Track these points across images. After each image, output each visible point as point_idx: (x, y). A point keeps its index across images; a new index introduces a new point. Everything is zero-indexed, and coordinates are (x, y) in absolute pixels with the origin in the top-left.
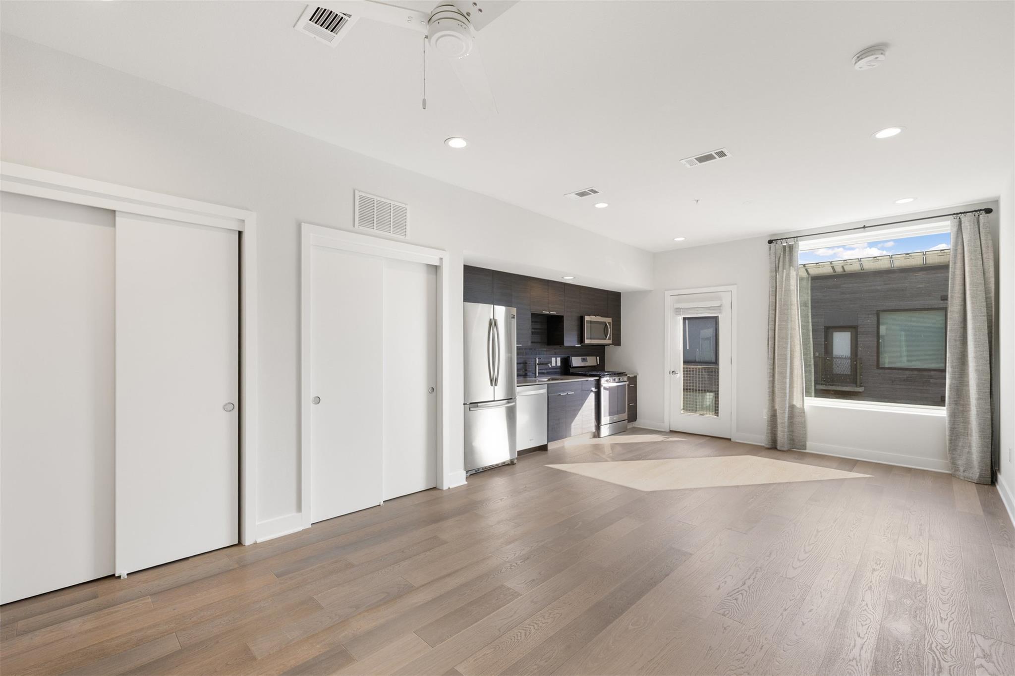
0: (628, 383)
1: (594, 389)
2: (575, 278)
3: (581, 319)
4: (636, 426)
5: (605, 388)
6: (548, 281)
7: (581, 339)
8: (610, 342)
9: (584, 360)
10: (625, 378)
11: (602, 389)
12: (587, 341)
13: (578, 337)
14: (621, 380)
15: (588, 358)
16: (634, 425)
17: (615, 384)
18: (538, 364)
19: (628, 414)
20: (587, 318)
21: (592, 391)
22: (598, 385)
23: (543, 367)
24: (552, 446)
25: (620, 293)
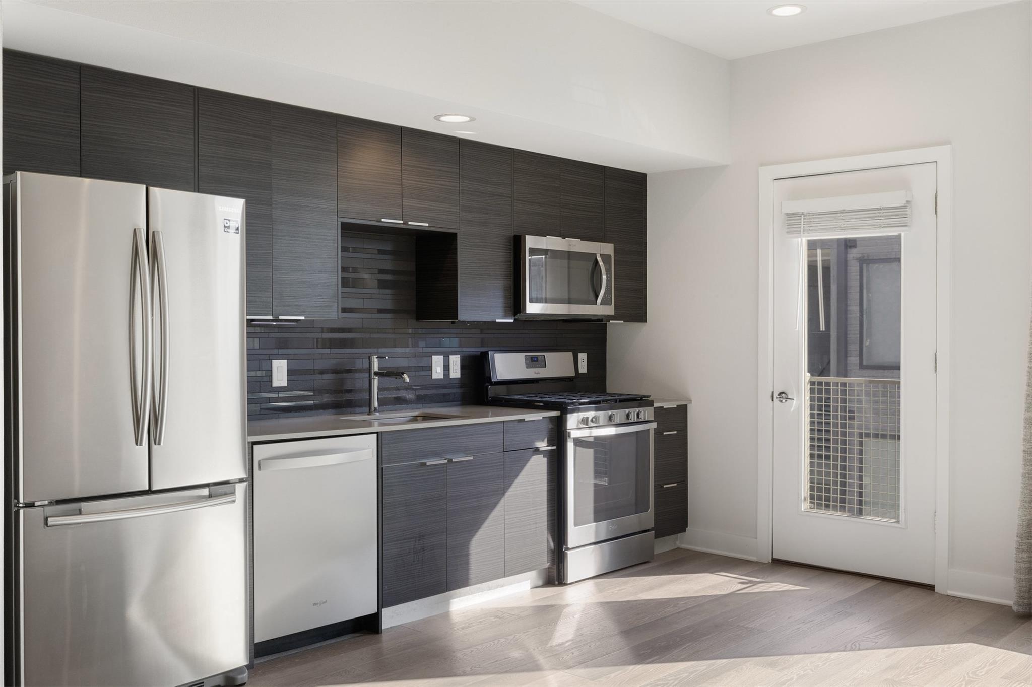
0: (654, 425)
1: (543, 445)
2: (472, 120)
3: (516, 245)
4: (684, 546)
5: (578, 442)
6: (401, 130)
7: (516, 303)
8: (609, 310)
9: (533, 362)
10: (647, 413)
11: (570, 446)
12: (533, 308)
13: (505, 297)
14: (633, 418)
15: (549, 356)
16: (679, 544)
17: (611, 431)
18: (376, 374)
19: (656, 515)
20: (531, 241)
21: (537, 451)
22: (558, 435)
23: (391, 382)
24: (392, 618)
25: (644, 176)
